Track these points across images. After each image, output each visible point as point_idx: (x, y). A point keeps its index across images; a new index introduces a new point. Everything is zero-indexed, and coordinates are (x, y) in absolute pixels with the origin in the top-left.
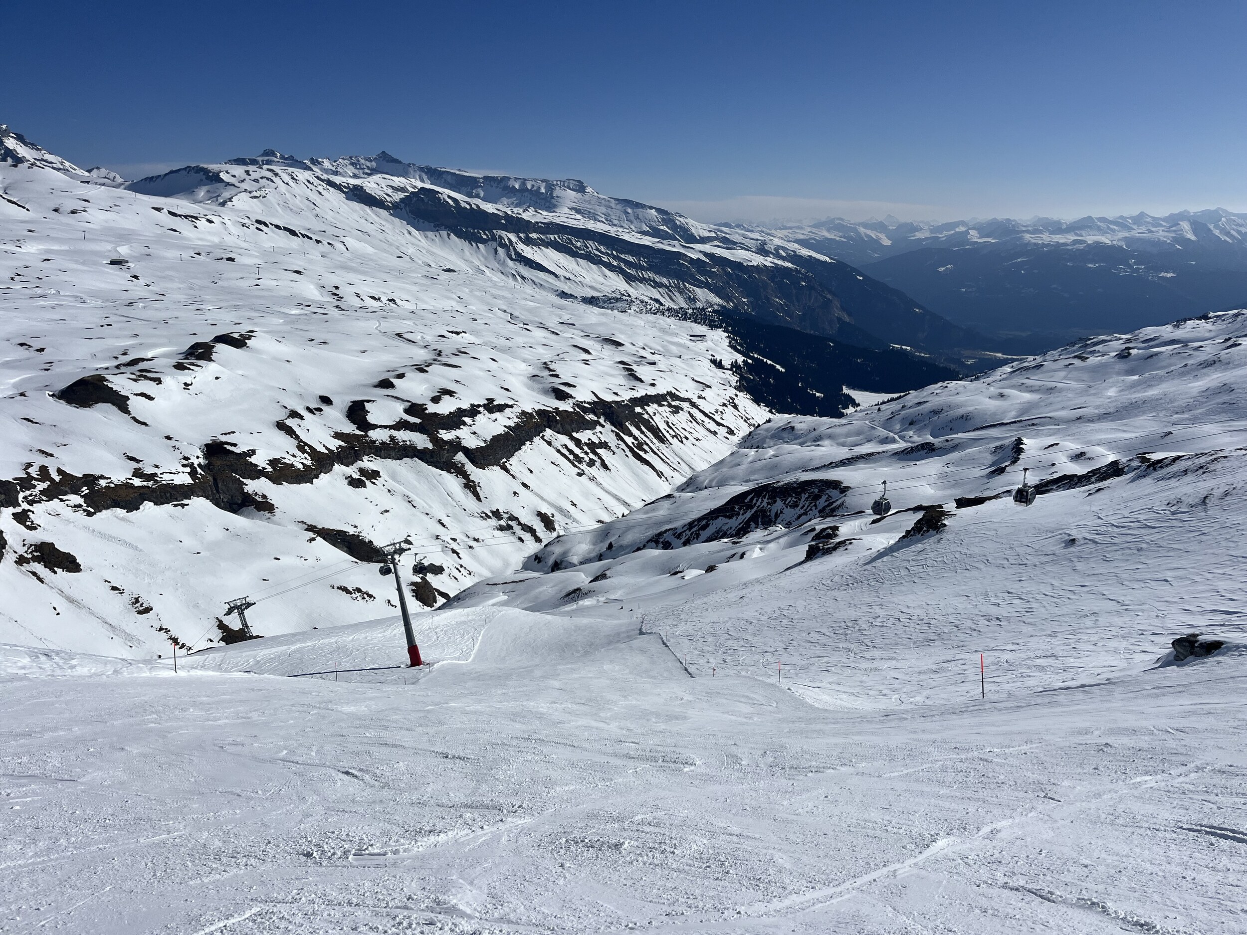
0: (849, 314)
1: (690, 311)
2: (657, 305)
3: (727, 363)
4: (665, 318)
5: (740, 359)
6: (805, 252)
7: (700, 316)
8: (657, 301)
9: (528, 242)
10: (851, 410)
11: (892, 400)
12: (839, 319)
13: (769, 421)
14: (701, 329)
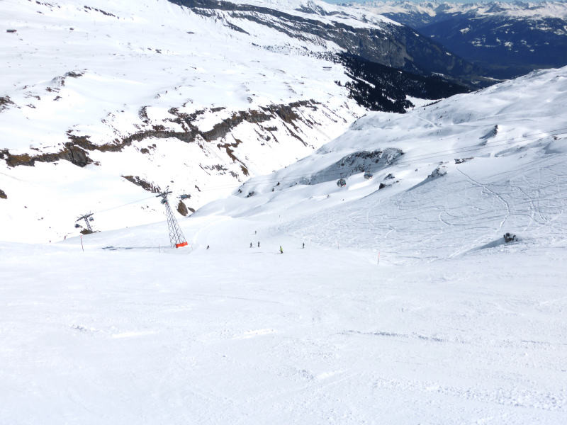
0: (411, 55)
1: (323, 54)
2: (305, 50)
3: (343, 83)
4: (309, 57)
5: (351, 80)
6: (387, 21)
7: (329, 56)
8: (305, 48)
9: (234, 15)
10: (410, 108)
11: (432, 104)
12: (405, 58)
13: (365, 115)
14: (330, 63)
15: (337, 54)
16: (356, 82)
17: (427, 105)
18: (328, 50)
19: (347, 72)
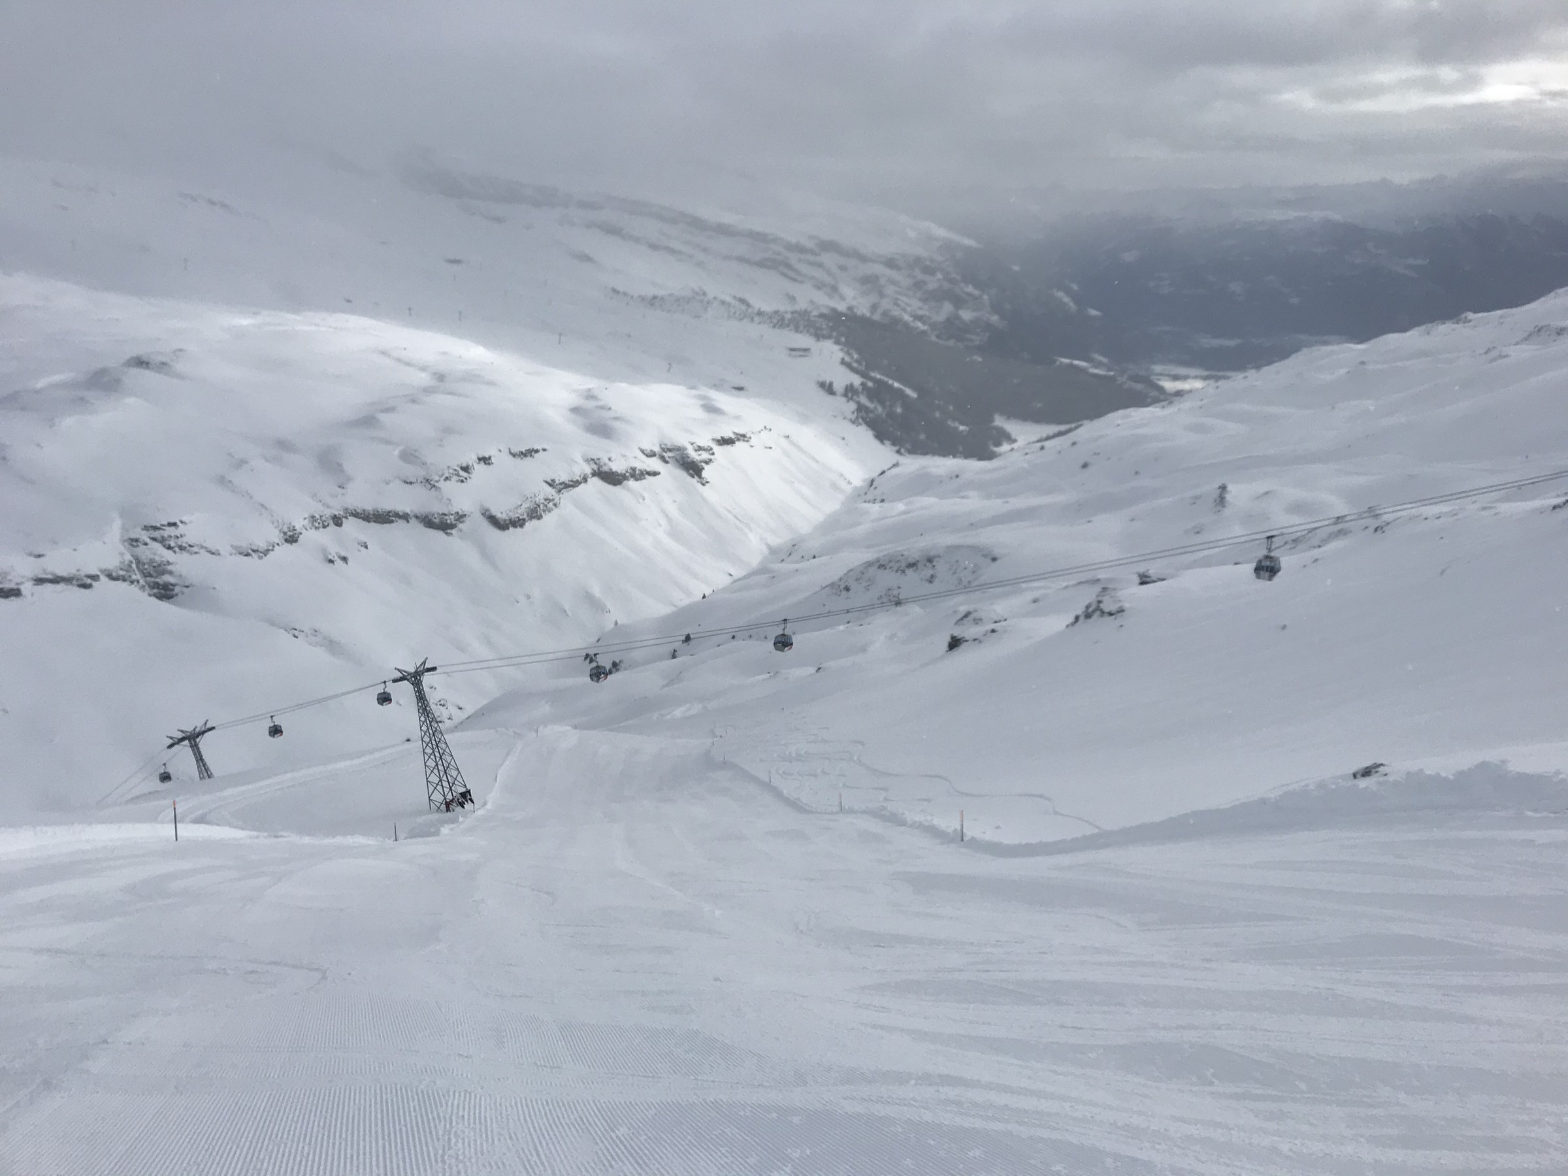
0: (1001, 316)
1: (788, 316)
2: (744, 307)
3: (839, 386)
4: (754, 325)
5: (857, 380)
7: (801, 321)
9: (565, 221)
10: (1005, 447)
11: (1061, 433)
13: (895, 465)
14: (803, 340)
15: (822, 316)
16: (870, 384)
17: (1048, 438)
18: (797, 307)
19: (847, 359)
